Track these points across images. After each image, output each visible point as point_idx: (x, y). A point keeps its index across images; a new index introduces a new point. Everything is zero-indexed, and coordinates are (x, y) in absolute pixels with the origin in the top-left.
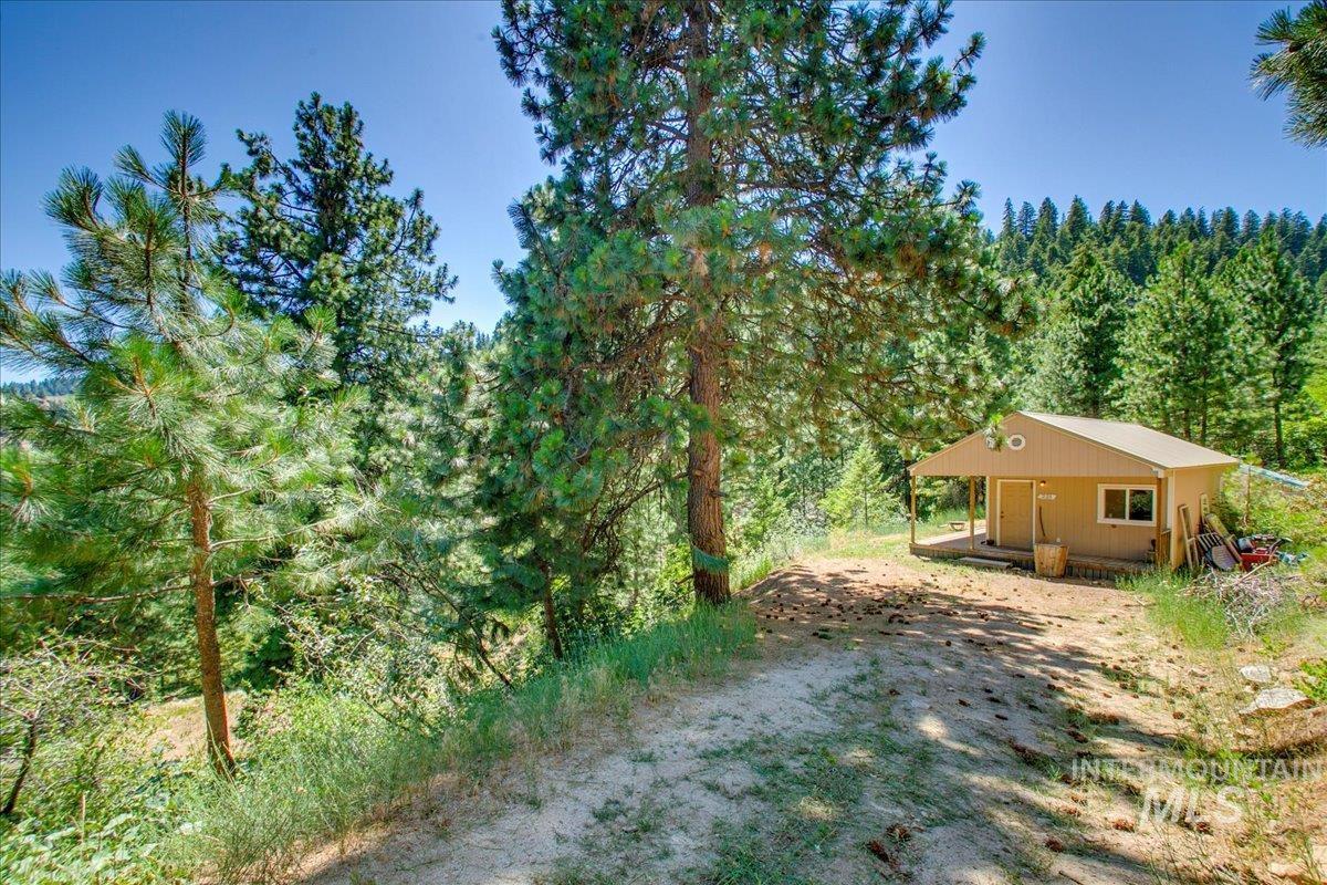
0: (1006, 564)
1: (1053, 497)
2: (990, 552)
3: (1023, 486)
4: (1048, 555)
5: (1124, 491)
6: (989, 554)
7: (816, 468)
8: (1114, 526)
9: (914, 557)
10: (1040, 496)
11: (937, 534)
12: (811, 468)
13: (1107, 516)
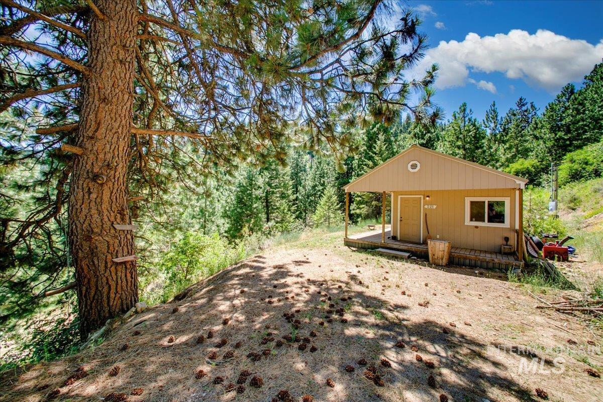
0: (407, 254)
1: (435, 207)
2: (396, 245)
3: (414, 199)
4: (439, 249)
5: (484, 202)
6: (395, 246)
7: (311, 201)
8: (477, 227)
9: (347, 247)
10: (426, 207)
11: (361, 232)
12: (309, 200)
13: (471, 220)
